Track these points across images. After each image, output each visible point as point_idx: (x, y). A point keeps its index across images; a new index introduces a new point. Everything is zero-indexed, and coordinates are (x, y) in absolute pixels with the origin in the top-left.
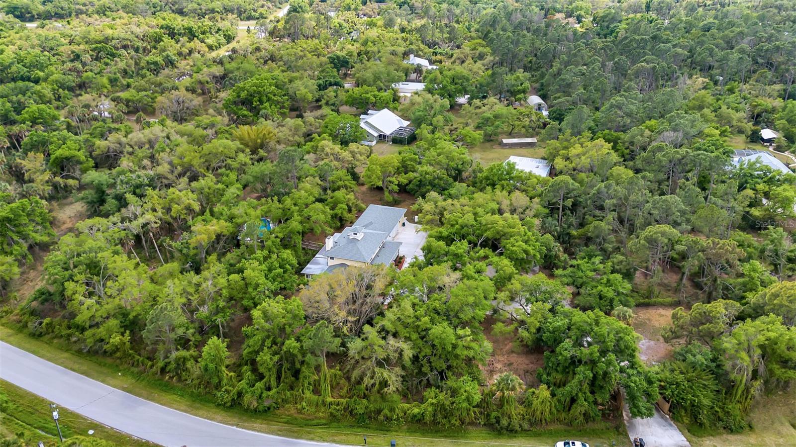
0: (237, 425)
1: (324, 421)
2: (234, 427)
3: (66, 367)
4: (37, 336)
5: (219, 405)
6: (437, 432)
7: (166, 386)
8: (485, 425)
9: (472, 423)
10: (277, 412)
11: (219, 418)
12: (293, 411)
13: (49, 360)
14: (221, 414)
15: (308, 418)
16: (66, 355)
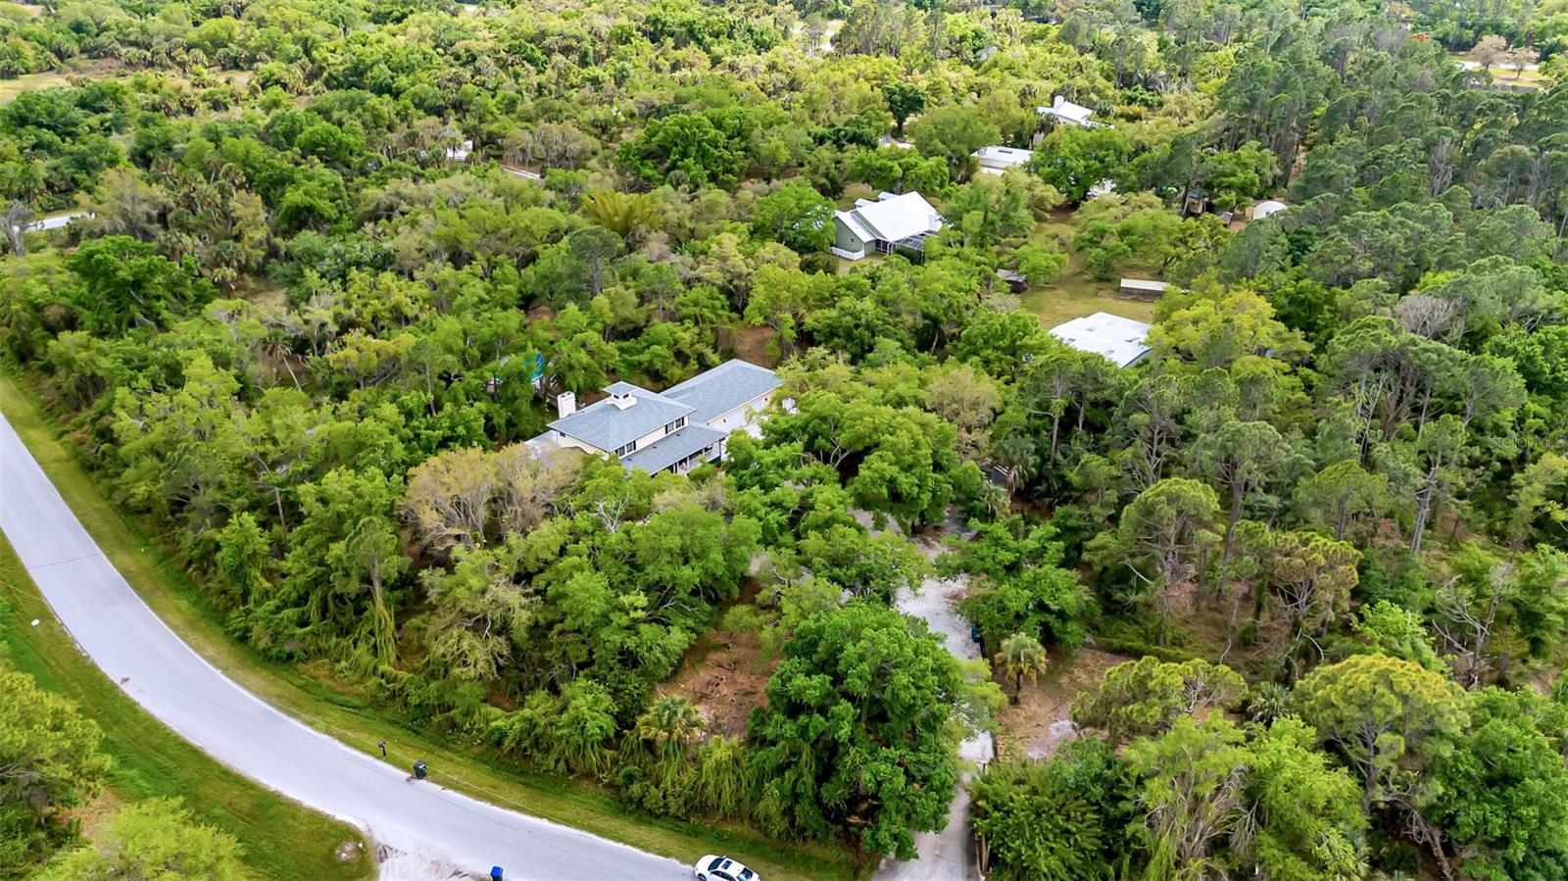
0: (225, 670)
1: (357, 702)
2: (218, 672)
3: (82, 522)
4: (89, 468)
5: (227, 633)
6: (522, 773)
7: (184, 584)
8: (611, 785)
9: (588, 775)
10: (300, 666)
11: (211, 651)
12: (322, 673)
13: (74, 507)
14: (223, 648)
15: (339, 689)
16: (103, 505)
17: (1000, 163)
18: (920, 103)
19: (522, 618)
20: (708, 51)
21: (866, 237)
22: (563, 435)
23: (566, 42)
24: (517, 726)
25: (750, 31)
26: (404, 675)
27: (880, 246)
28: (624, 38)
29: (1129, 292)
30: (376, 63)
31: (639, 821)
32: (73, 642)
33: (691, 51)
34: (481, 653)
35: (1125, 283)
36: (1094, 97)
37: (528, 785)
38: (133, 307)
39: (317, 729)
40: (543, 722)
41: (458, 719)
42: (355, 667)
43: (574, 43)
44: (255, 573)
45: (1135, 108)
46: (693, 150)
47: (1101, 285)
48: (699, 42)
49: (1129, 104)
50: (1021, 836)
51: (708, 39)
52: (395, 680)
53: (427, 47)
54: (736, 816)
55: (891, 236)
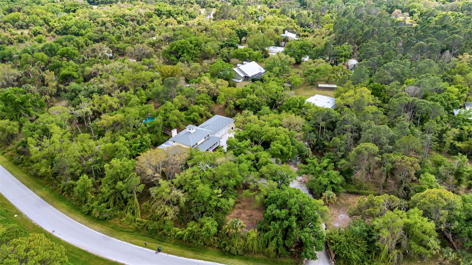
0: (86, 225)
1: (131, 230)
2: (83, 226)
3: (21, 181)
4: (16, 164)
5: (82, 213)
6: (190, 247)
7: (62, 199)
8: (218, 248)
9: (211, 245)
10: (109, 221)
11: (79, 219)
12: (117, 222)
13: (16, 177)
14: (81, 218)
15: (124, 227)
16: (25, 175)
17: (274, 51)
18: (246, 34)
19: (183, 200)
20: (176, 19)
21: (242, 75)
22: (174, 142)
23: (132, 18)
24: (187, 233)
25: (187, 12)
26: (145, 221)
27: (246, 78)
28: (150, 16)
29: (321, 88)
30: (73, 25)
31: (230, 258)
32: (31, 221)
33: (171, 19)
34: (171, 212)
35: (320, 85)
36: (295, 30)
37: (193, 250)
38: (21, 111)
39: (122, 240)
40: (196, 231)
41: (166, 232)
42: (128, 219)
43: (135, 18)
44: (89, 193)
45: (306, 33)
46: (185, 51)
47: (312, 86)
48: (173, 16)
49: (305, 32)
50: (346, 249)
51: (175, 16)
52: (142, 222)
53: (87, 20)
54: (258, 253)
55: (250, 75)
